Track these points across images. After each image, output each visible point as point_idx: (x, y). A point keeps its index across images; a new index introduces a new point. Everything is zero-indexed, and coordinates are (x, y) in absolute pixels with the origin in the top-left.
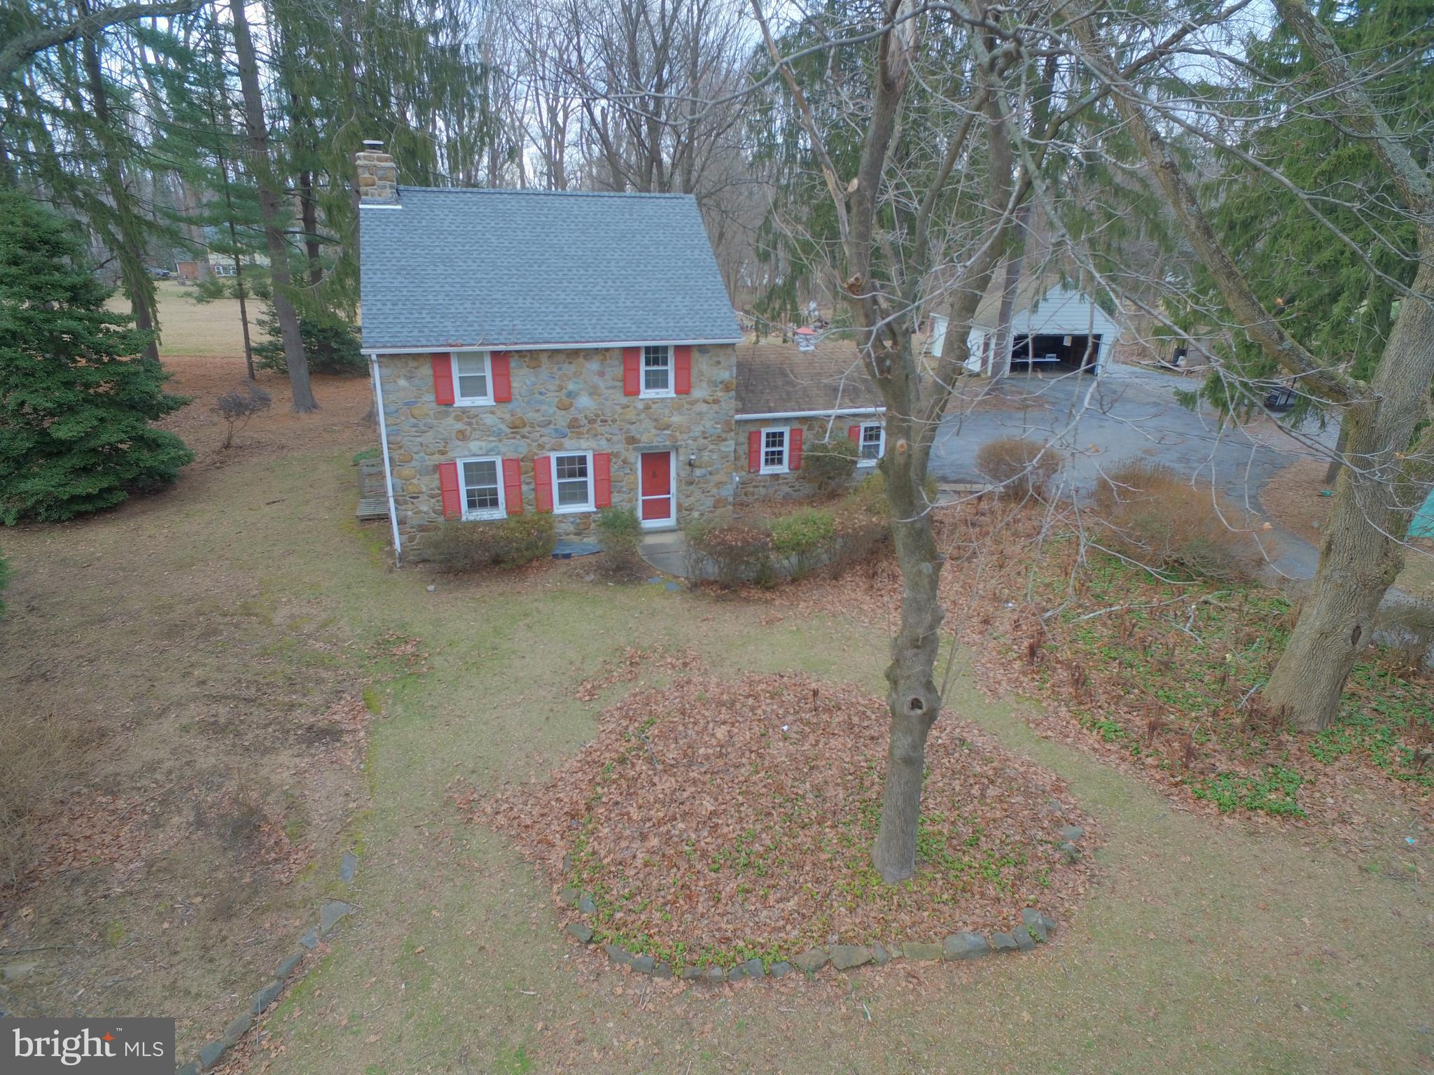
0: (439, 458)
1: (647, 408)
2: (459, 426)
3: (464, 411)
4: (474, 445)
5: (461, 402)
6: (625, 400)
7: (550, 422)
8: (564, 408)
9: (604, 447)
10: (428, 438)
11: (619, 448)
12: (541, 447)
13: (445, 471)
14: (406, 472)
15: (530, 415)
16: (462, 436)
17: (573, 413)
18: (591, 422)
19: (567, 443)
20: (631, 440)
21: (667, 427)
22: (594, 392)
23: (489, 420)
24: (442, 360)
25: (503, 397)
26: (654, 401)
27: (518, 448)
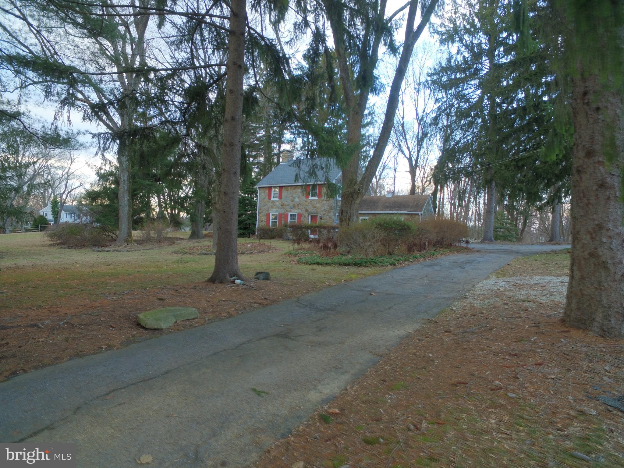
0: (267, 212)
1: (311, 202)
2: (272, 205)
3: (273, 201)
4: (274, 210)
5: (272, 199)
6: (306, 199)
7: (289, 205)
8: (293, 201)
9: (300, 212)
10: (266, 207)
11: (304, 212)
12: (287, 211)
13: (268, 215)
14: (261, 215)
15: (286, 203)
16: (272, 207)
17: (294, 203)
18: (298, 205)
19: (292, 210)
20: (307, 211)
21: (315, 207)
22: (299, 197)
23: (277, 203)
24: (270, 188)
25: (280, 197)
26: (313, 200)
27: (282, 211)
